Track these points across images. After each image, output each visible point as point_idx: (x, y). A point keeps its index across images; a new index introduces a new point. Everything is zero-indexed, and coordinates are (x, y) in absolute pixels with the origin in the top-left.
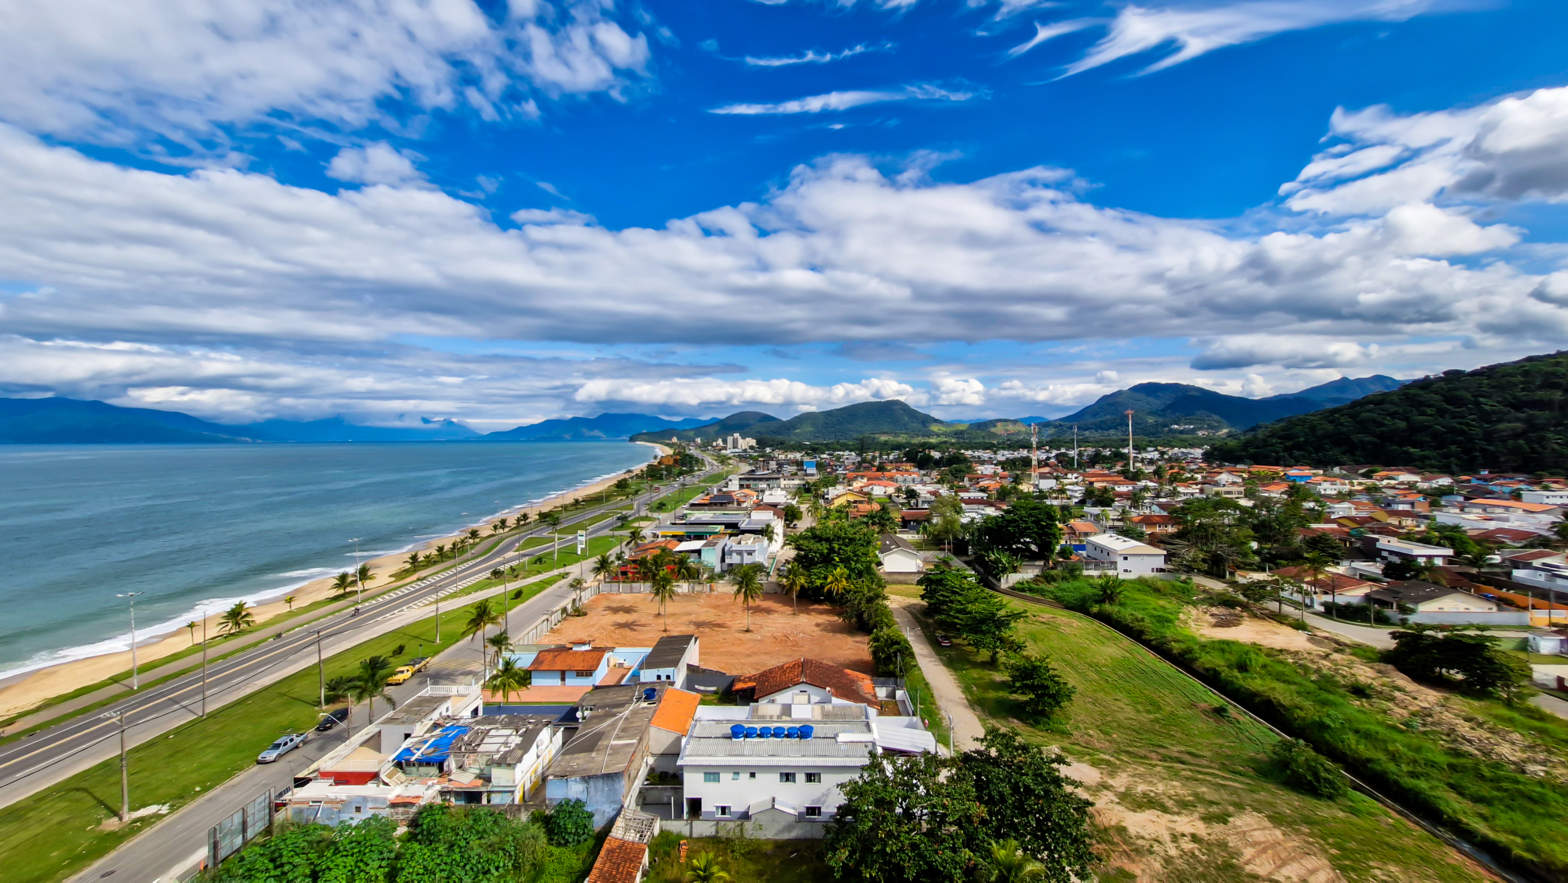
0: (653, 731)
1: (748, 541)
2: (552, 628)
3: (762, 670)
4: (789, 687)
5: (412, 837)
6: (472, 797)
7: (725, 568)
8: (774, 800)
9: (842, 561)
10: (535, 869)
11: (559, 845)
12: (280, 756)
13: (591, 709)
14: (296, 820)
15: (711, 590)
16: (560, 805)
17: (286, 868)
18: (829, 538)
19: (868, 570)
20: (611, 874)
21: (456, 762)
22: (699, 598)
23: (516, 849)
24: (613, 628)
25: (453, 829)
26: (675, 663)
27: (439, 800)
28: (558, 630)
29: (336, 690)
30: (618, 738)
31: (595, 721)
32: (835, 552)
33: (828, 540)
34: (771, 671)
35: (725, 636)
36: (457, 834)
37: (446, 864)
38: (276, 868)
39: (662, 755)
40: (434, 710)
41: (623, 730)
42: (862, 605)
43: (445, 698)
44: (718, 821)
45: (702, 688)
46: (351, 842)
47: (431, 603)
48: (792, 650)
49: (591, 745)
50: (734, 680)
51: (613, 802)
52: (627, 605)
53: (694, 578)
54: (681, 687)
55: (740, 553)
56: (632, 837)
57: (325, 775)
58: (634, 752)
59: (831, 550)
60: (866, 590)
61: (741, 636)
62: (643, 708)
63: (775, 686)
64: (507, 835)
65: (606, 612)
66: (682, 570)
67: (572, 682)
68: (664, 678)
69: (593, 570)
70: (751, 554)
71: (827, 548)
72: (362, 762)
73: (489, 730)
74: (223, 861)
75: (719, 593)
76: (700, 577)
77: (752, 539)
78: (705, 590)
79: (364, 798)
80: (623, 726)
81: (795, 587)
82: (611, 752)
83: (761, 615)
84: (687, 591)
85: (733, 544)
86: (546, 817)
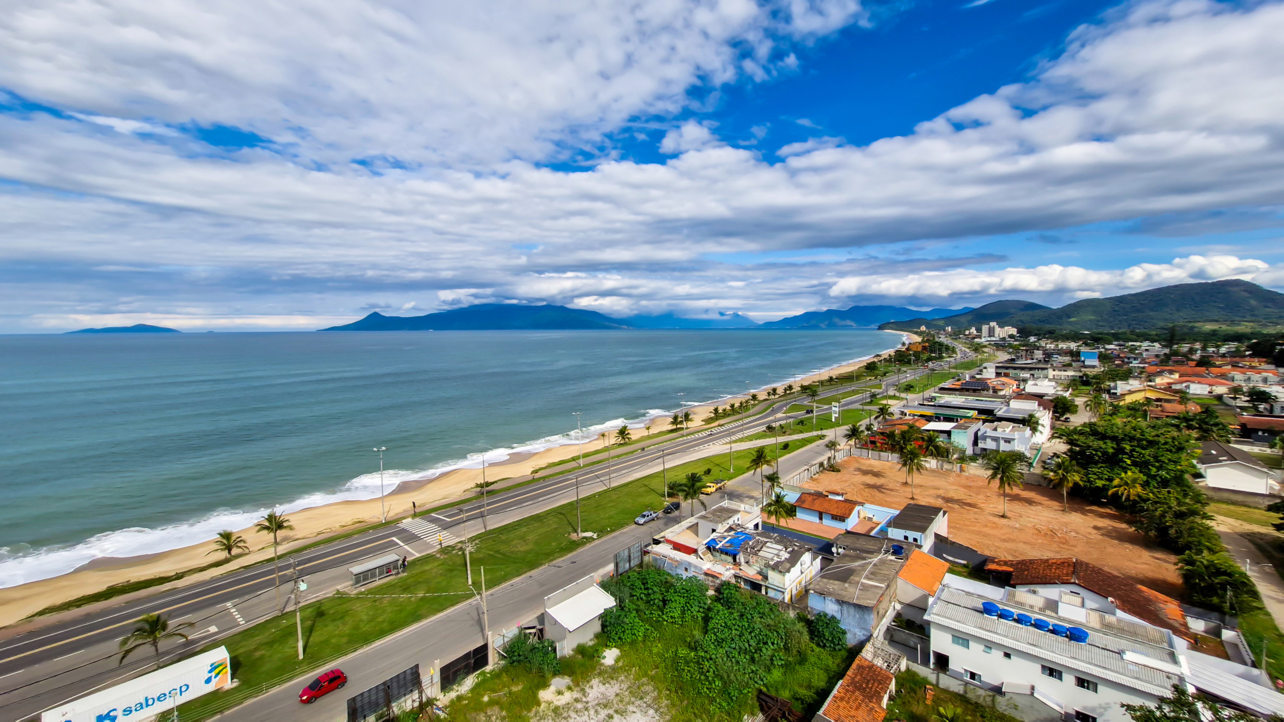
0: (900, 582)
1: (1006, 429)
2: (812, 477)
3: (1021, 558)
4: (1057, 584)
5: (717, 599)
6: (756, 586)
7: (978, 451)
8: (1033, 688)
9: (1134, 464)
10: (800, 656)
11: (818, 645)
12: (645, 523)
13: (844, 549)
14: (654, 565)
16: (819, 614)
17: (650, 591)
18: (1117, 437)
19: (1179, 480)
20: (862, 685)
21: (744, 557)
22: (948, 476)
23: (786, 635)
24: (862, 487)
25: (743, 604)
26: (923, 529)
27: (733, 581)
28: (816, 479)
29: (674, 489)
30: (867, 578)
31: (847, 558)
32: (1126, 453)
33: (1114, 438)
34: (1032, 562)
35: (976, 516)
36: (746, 609)
37: (738, 626)
38: (645, 589)
39: (909, 605)
40: (730, 517)
41: (872, 573)
42: (1167, 519)
43: (736, 512)
44: (967, 683)
45: (950, 558)
46: (683, 589)
47: (727, 443)
48: (1061, 548)
49: (845, 576)
50: (986, 560)
51: (864, 629)
52: (875, 470)
53: (942, 457)
54: (929, 552)
55: (996, 439)
56: (879, 662)
57: (668, 542)
58: (883, 595)
59: (1121, 451)
60: (1174, 503)
61: (996, 520)
62: (891, 560)
63: (1037, 577)
64: (779, 622)
65: (856, 473)
66: (931, 447)
67: (827, 522)
68: (911, 540)
69: (846, 436)
70: (1009, 442)
71: (1113, 448)
72: (688, 540)
73: (766, 542)
74: (621, 574)
75: (970, 474)
76: (950, 456)
77: (1011, 427)
78: (954, 469)
79: (690, 564)
80: (872, 570)
81: (1066, 483)
82: (861, 588)
83: (1020, 504)
84: (935, 467)
85: (988, 430)
86: (808, 620)
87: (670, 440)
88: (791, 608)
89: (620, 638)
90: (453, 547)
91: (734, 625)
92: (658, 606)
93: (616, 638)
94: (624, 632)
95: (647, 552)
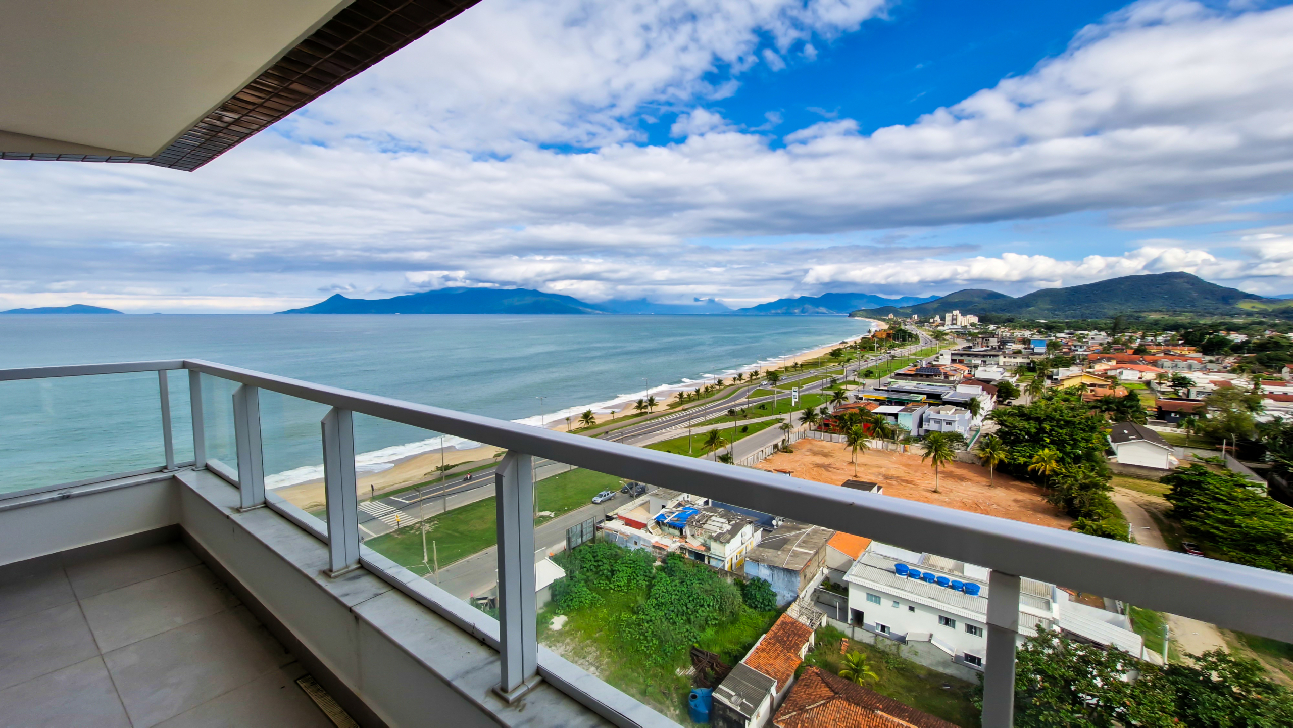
0: (829, 549)
1: (948, 412)
2: (766, 458)
5: (662, 569)
6: (699, 557)
7: (922, 433)
8: (931, 636)
9: (1052, 442)
10: (733, 616)
11: (750, 606)
12: (602, 502)
13: (784, 521)
14: (607, 539)
15: (905, 450)
16: (753, 580)
17: (600, 563)
18: (1040, 418)
19: (1089, 456)
20: (783, 639)
21: (690, 531)
22: (892, 455)
23: (721, 598)
24: (812, 466)
25: (684, 572)
27: (678, 552)
28: (770, 460)
30: (799, 546)
31: (784, 530)
32: (1046, 433)
33: (1038, 420)
35: (911, 492)
36: (687, 576)
37: (678, 591)
38: (595, 561)
39: (836, 570)
41: (804, 542)
42: (1074, 490)
44: (877, 635)
46: (630, 560)
47: (686, 427)
49: (780, 545)
51: (792, 591)
52: (826, 450)
53: (888, 438)
55: (938, 421)
56: (804, 620)
57: (621, 518)
58: (810, 560)
59: (1041, 430)
60: (1080, 476)
61: (929, 494)
64: (716, 588)
65: (808, 453)
66: (877, 429)
69: (801, 419)
70: (950, 424)
71: (1035, 428)
72: (639, 516)
73: (711, 516)
74: (574, 548)
75: (912, 453)
76: (896, 437)
77: (953, 410)
78: (898, 449)
79: (639, 538)
80: (804, 539)
81: (992, 461)
82: (792, 554)
83: (953, 480)
84: (881, 447)
85: (932, 413)
86: (744, 585)
87: (634, 424)
88: (729, 575)
89: (568, 606)
90: (411, 527)
91: (674, 590)
92: (607, 576)
93: (564, 605)
94: (572, 600)
95: (598, 529)
